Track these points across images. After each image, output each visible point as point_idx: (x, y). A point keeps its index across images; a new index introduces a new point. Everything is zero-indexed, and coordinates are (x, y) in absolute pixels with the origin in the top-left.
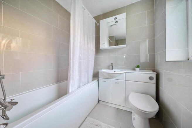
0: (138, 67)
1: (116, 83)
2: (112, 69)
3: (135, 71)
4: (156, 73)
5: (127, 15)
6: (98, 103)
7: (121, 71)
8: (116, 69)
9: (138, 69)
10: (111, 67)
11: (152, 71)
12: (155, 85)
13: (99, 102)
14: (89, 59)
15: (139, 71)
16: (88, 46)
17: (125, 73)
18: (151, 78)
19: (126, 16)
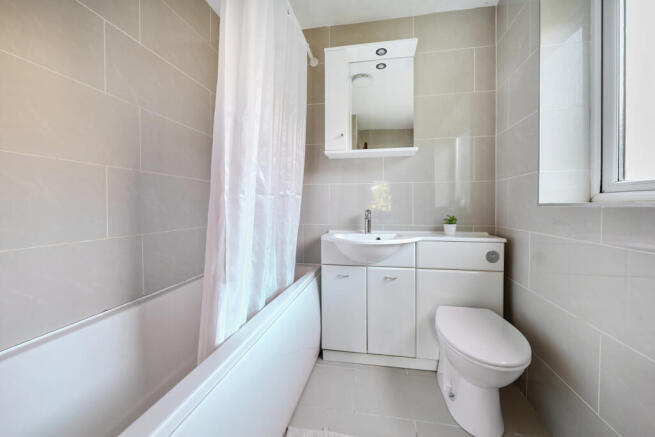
0: (451, 221)
1: (386, 278)
2: (369, 231)
3: (444, 235)
4: (505, 240)
5: (419, 47)
6: (316, 362)
7: (400, 236)
8: (379, 228)
9: (451, 228)
10: (363, 223)
11: (486, 234)
12: (501, 275)
13: (321, 355)
14: (288, 192)
15: (456, 236)
16: (284, 139)
17: (416, 243)
18: (491, 257)
19: (417, 50)
